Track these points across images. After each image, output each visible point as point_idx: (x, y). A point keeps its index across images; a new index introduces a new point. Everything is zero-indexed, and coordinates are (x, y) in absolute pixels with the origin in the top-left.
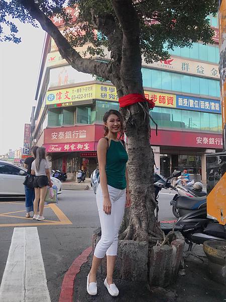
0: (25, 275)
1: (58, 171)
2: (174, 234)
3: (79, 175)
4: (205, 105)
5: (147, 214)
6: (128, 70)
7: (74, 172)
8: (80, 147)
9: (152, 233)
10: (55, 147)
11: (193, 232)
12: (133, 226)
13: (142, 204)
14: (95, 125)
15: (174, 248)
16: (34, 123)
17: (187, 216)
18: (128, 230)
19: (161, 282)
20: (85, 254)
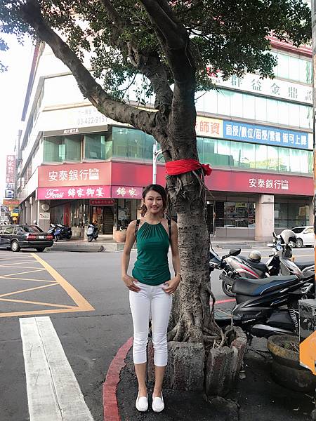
0: (54, 389)
1: (59, 225)
2: (233, 331)
3: (89, 231)
4: (261, 135)
5: (201, 308)
6: (179, 129)
7: (82, 226)
8: (90, 192)
9: (207, 330)
10: (55, 192)
11: (254, 323)
12: (183, 323)
13: (195, 296)
14: (112, 161)
15: (235, 350)
16: (20, 154)
17: (245, 304)
18: (177, 328)
19: (219, 390)
20: (121, 355)
